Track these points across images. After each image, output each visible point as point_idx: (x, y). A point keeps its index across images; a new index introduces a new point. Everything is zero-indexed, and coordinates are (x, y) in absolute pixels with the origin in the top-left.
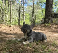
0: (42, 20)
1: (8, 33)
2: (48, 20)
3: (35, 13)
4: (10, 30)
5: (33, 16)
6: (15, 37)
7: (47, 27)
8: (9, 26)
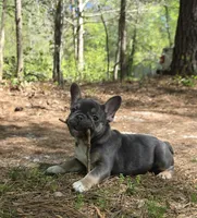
0: (163, 58)
1: (6, 124)
2: (188, 58)
3: (131, 19)
4: (17, 110)
5: (121, 39)
6: (39, 153)
7: (181, 92)
8: (12, 89)
